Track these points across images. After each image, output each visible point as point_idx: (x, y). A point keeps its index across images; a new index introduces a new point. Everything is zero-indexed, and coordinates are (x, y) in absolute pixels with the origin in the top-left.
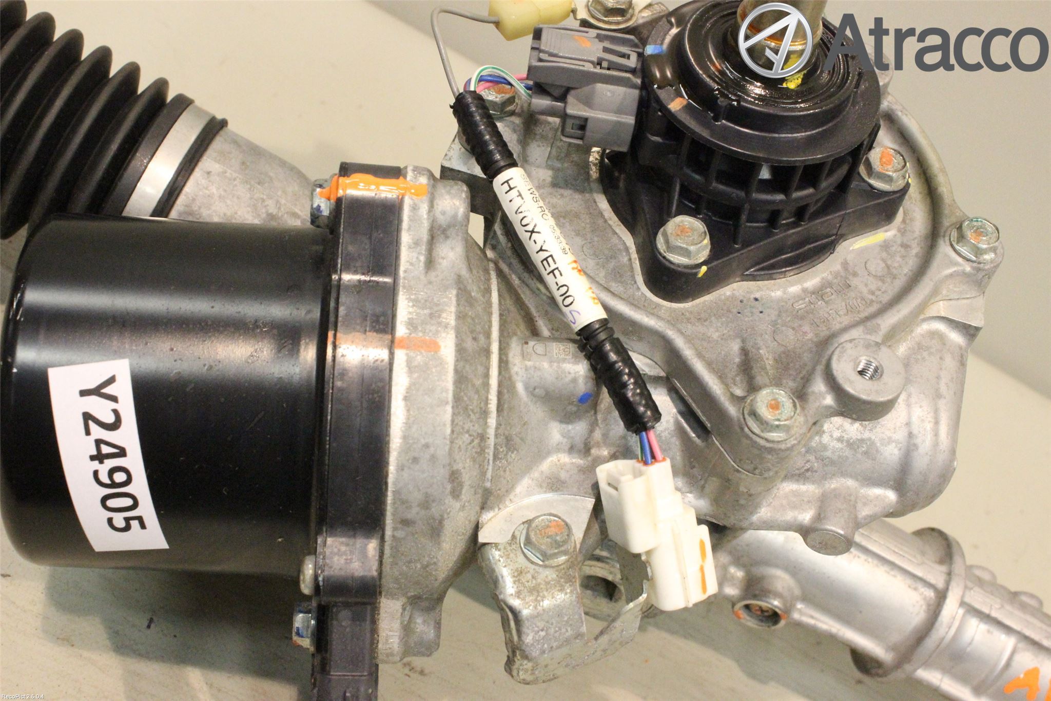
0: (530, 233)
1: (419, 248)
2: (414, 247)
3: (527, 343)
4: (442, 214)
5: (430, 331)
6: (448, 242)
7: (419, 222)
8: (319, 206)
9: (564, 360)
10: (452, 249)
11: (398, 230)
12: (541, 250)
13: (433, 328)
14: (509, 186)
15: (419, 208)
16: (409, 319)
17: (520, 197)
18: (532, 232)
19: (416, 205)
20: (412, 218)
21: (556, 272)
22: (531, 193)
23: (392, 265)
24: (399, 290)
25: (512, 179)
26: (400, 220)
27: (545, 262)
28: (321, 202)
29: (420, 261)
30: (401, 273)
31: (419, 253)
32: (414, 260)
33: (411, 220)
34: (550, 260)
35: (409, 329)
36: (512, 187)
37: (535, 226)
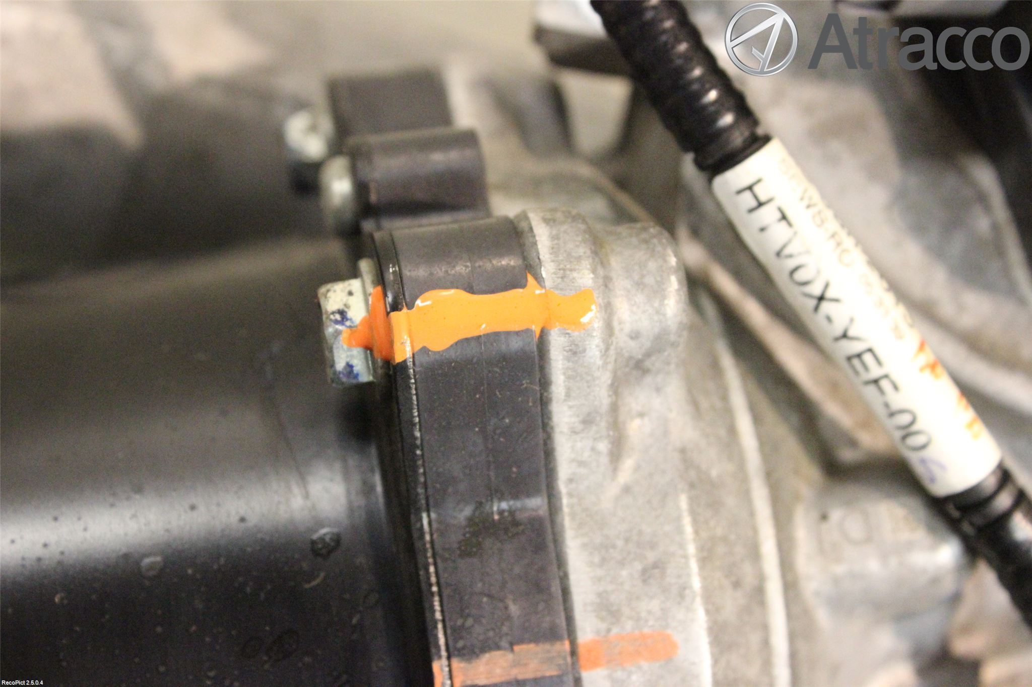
0: (814, 302)
1: (594, 428)
2: (583, 430)
3: (824, 517)
4: (632, 338)
5: (649, 612)
6: (649, 379)
7: (589, 378)
8: (350, 366)
9: (910, 546)
10: (658, 390)
11: (544, 402)
12: (845, 336)
13: (655, 605)
14: (756, 197)
15: (584, 351)
16: (599, 595)
17: (784, 223)
18: (821, 298)
19: (577, 345)
20: (570, 373)
21: (884, 384)
22: (808, 206)
23: (537, 474)
24: (563, 526)
25: (759, 181)
26: (545, 383)
27: (856, 362)
28: (352, 356)
29: (599, 453)
30: (562, 486)
31: (595, 439)
32: (587, 454)
33: (569, 378)
34: (868, 358)
35: (602, 619)
36: (763, 198)
37: (827, 286)
